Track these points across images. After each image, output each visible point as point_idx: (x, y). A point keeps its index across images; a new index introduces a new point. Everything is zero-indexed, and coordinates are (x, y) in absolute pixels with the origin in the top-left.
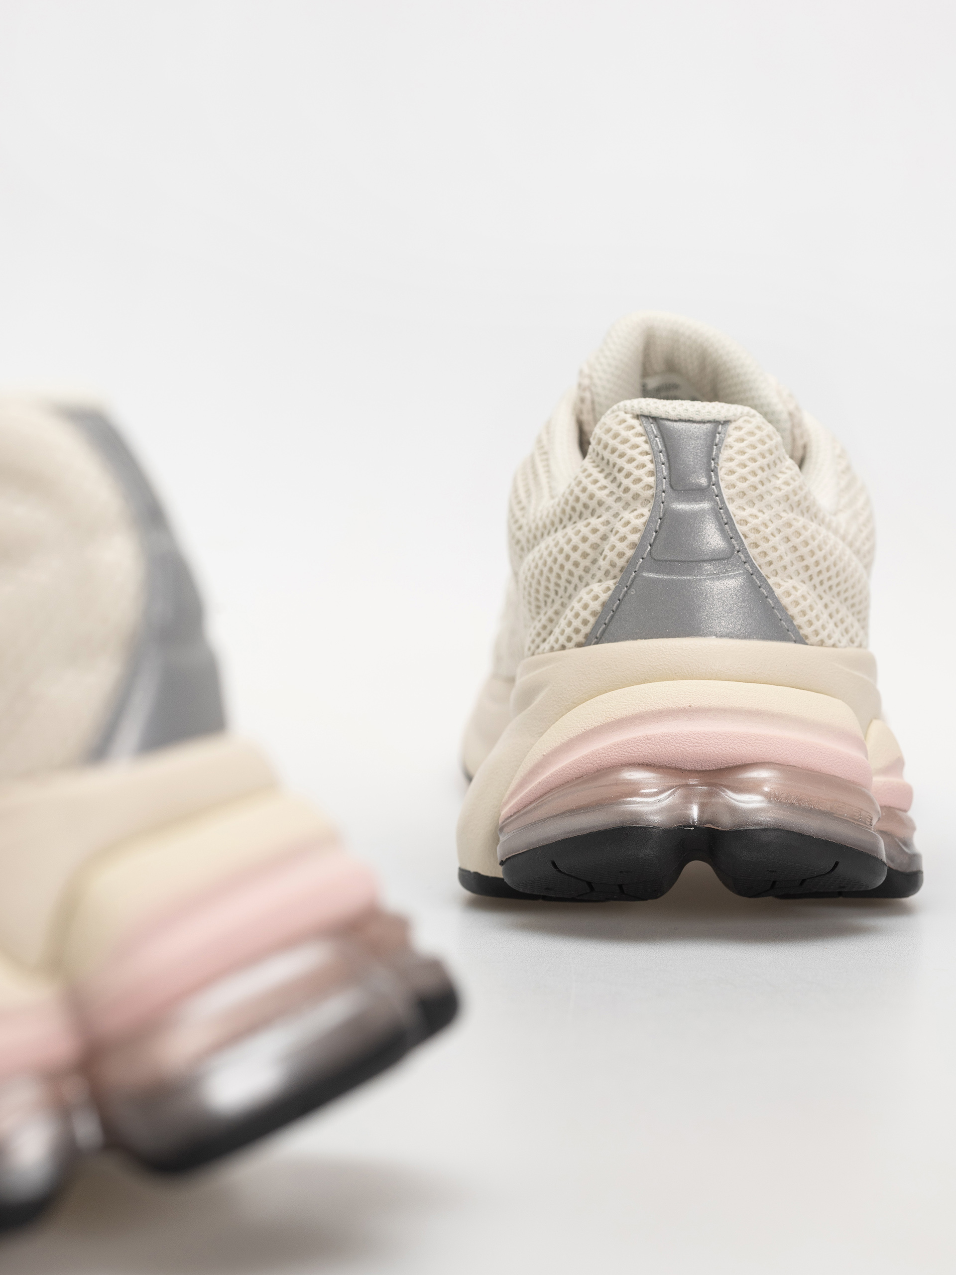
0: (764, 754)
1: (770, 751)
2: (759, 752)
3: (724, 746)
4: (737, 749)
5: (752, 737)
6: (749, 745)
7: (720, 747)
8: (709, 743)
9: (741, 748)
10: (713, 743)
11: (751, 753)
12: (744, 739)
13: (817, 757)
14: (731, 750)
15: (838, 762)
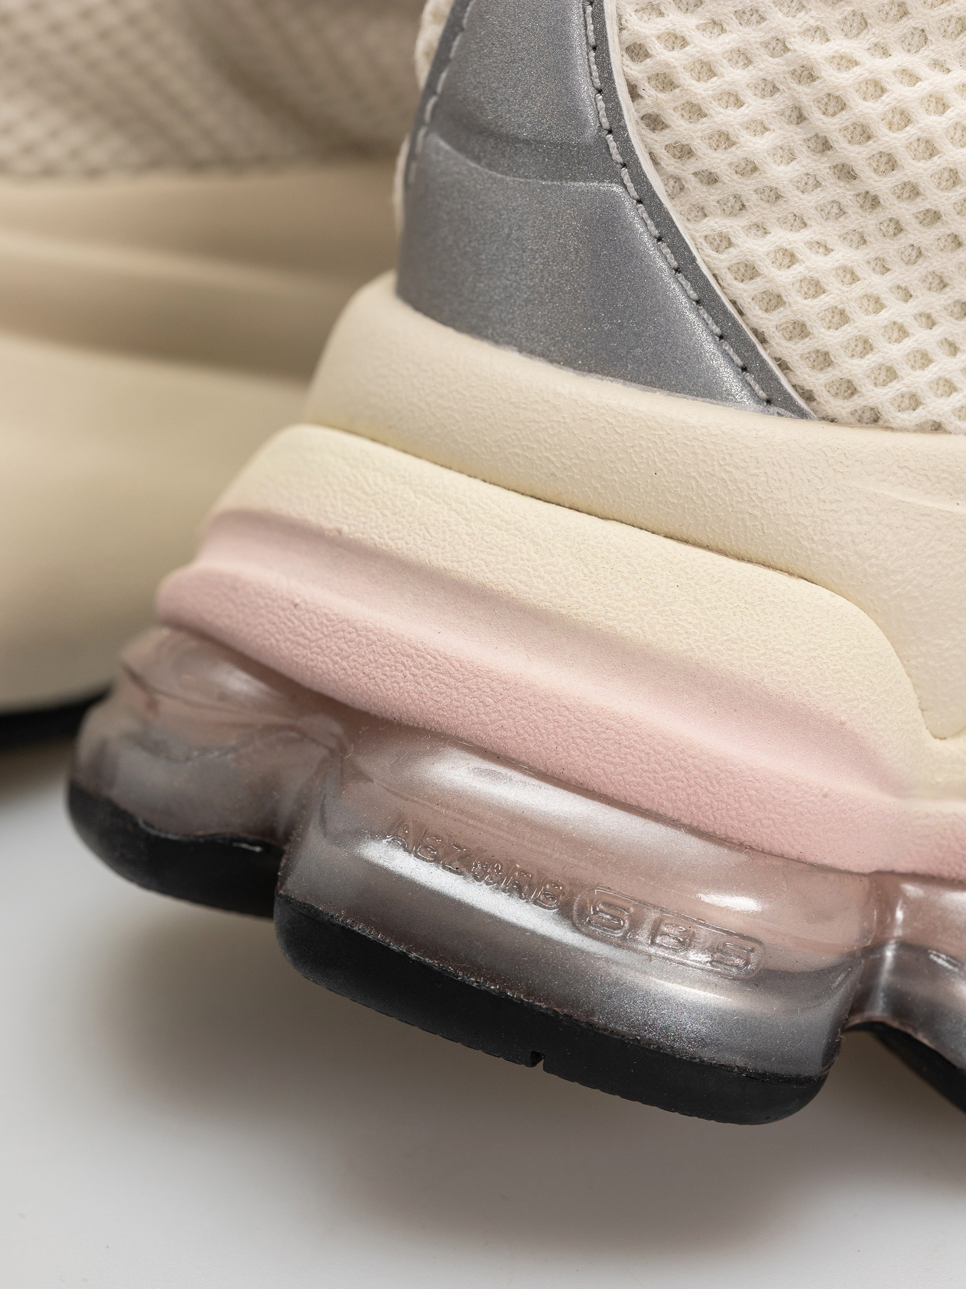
0: (441, 712)
1: (460, 710)
2: (430, 703)
3: (353, 664)
4: (379, 682)
5: (426, 659)
6: (411, 677)
7: (345, 664)
8: (324, 646)
9: (388, 682)
10: (335, 648)
11: (409, 701)
12: (404, 659)
13: (597, 752)
14: (365, 679)
15: (674, 778)
